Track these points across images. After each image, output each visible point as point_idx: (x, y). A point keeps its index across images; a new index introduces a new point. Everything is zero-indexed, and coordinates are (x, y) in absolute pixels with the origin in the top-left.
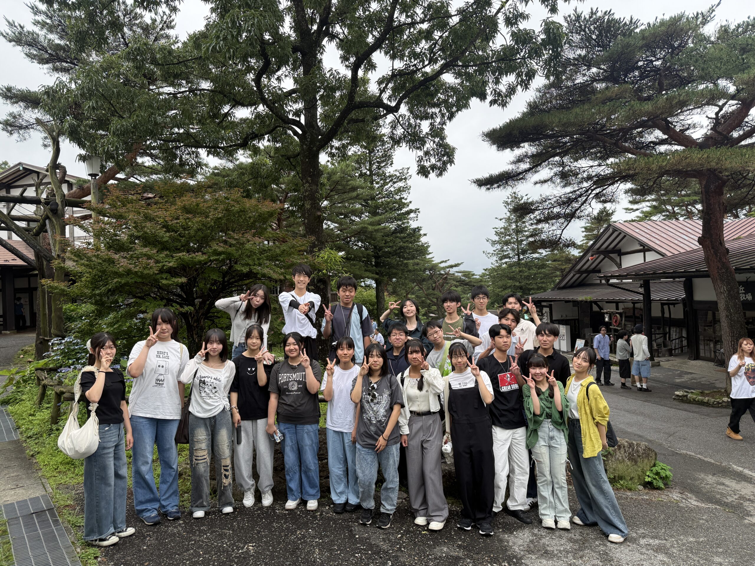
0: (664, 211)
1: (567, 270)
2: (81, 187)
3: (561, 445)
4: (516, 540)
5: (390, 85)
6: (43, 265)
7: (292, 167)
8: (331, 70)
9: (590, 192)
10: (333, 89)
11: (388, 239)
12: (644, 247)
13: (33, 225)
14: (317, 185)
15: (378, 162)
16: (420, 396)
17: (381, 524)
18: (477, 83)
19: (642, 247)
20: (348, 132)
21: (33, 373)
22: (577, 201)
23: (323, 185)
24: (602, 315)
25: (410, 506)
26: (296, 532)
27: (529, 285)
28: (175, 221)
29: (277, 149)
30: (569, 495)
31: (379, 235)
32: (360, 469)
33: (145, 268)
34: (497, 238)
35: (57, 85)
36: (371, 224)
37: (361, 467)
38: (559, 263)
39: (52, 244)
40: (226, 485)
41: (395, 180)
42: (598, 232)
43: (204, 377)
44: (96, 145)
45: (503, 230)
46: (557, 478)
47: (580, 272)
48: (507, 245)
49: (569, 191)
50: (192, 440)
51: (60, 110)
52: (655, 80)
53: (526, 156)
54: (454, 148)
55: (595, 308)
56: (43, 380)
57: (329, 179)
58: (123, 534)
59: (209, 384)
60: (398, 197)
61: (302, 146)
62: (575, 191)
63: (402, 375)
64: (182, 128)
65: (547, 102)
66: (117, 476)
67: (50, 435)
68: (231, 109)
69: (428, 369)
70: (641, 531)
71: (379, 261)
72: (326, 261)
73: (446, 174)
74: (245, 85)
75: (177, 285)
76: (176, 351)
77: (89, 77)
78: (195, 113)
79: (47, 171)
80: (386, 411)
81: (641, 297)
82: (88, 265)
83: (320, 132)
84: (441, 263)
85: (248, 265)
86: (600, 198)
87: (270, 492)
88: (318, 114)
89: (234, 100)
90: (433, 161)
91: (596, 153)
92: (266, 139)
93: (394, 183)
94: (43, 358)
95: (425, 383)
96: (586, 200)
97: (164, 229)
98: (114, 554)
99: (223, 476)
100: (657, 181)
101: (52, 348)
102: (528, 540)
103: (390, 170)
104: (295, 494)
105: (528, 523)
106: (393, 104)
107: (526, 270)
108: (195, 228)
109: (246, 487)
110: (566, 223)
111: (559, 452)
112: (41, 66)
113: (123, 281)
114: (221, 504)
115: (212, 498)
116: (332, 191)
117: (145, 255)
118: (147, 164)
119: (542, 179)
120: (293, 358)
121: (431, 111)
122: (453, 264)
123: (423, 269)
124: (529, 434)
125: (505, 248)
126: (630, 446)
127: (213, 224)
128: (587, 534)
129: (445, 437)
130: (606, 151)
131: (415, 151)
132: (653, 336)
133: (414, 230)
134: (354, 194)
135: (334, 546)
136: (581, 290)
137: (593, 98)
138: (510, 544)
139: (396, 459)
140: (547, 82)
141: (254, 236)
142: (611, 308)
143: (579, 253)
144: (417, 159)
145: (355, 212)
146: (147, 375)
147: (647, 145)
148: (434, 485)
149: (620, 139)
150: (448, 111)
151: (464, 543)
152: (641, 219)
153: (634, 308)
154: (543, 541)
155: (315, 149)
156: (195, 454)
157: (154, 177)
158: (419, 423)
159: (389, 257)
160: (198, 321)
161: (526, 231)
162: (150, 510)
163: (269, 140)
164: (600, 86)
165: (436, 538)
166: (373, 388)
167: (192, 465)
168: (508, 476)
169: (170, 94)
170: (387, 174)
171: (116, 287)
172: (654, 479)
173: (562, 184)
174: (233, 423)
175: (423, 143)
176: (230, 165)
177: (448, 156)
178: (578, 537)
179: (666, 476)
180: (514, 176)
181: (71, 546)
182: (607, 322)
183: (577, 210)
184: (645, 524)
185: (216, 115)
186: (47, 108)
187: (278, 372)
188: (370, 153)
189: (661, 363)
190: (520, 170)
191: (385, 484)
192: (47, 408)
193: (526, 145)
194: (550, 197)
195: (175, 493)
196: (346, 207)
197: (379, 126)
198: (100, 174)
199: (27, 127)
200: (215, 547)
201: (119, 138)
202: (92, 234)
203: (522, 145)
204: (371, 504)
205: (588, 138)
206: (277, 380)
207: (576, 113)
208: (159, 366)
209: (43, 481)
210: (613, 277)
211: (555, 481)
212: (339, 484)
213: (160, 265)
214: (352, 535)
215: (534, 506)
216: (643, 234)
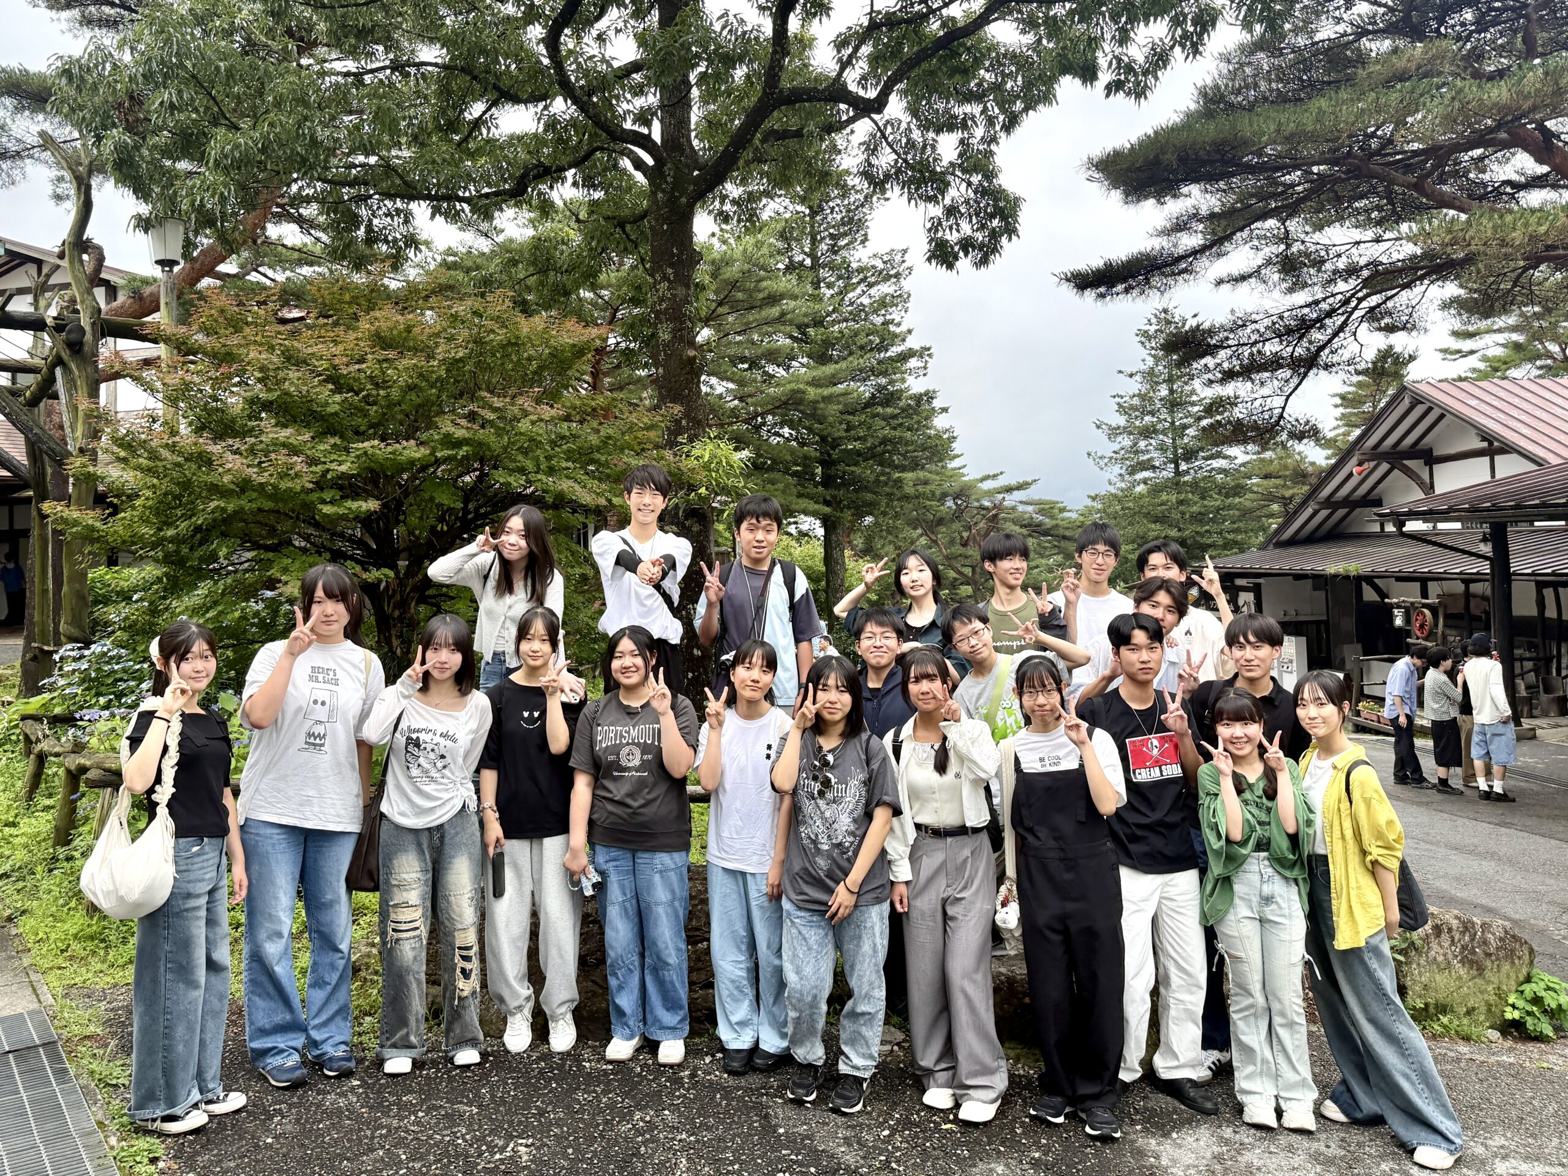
0: (1539, 357)
1: (1298, 500)
2: (136, 295)
3: (1290, 917)
4: (1177, 1153)
5: (866, 50)
6: (44, 474)
7: (629, 245)
8: (726, 14)
9: (1353, 304)
10: (730, 61)
11: (855, 420)
12: (1491, 443)
13: (26, 380)
14: (688, 287)
15: (831, 236)
16: (941, 788)
17: (839, 1101)
18: (1075, 42)
19: (1485, 444)
20: (761, 160)
21: (16, 726)
22: (1323, 327)
23: (701, 287)
24: (1387, 611)
25: (913, 1063)
26: (631, 1114)
27: (1202, 535)
28: (357, 367)
29: (594, 205)
30: (1311, 1047)
31: (833, 409)
32: (792, 963)
33: (283, 476)
34: (1121, 421)
35: (90, 55)
36: (815, 383)
37: (795, 956)
38: (1278, 481)
39: (67, 425)
40: (465, 994)
41: (873, 279)
42: (1375, 407)
43: (418, 731)
44: (175, 193)
45: (1136, 401)
46: (1280, 1001)
47: (1330, 503)
48: (1146, 437)
49: (1302, 303)
50: (387, 882)
51: (96, 112)
52: (1515, 32)
53: (1195, 216)
54: (1017, 200)
55: (1369, 595)
56: (38, 740)
57: (715, 275)
58: (218, 1109)
59: (429, 747)
60: (878, 320)
61: (653, 193)
62: (1316, 303)
63: (897, 735)
64: (374, 154)
65: (1247, 87)
66: (212, 965)
67: (50, 871)
68: (488, 109)
69: (958, 721)
70: (1498, 1141)
71: (832, 472)
72: (706, 467)
73: (998, 262)
74: (521, 53)
75: (357, 518)
76: (355, 666)
77: (164, 36)
78: (404, 119)
79: (61, 256)
80: (855, 821)
81: (1485, 568)
82: (149, 470)
83: (696, 161)
84: (983, 480)
85: (522, 471)
86: (1378, 320)
87: (569, 1017)
88: (694, 119)
89: (496, 87)
90: (966, 228)
91: (1367, 211)
92: (570, 180)
93: (871, 286)
94: (39, 691)
95: (951, 754)
96: (1345, 323)
97: (330, 386)
98: (197, 1153)
99: (458, 971)
100: (1523, 280)
101: (61, 669)
102: (1208, 1155)
103: (859, 256)
104: (631, 1023)
105: (1207, 1113)
106: (872, 94)
107: (1196, 498)
108: (402, 383)
109: (512, 1004)
110: (1295, 381)
111: (1284, 936)
112: (53, 14)
113: (231, 507)
114: (451, 1042)
115: (430, 1029)
116: (720, 304)
117: (284, 445)
118: (289, 242)
119: (1236, 273)
120: (631, 689)
121: (961, 110)
122: (1013, 482)
123: (938, 493)
124: (1209, 888)
125: (1142, 444)
126: (1466, 929)
127: (443, 373)
128: (1360, 1145)
129: (1003, 889)
130: (1393, 205)
131: (922, 205)
132: (1517, 664)
133: (918, 398)
134: (775, 311)
135: (723, 1151)
136: (1334, 550)
137: (1361, 73)
138: (1164, 1162)
139: (878, 941)
140: (1245, 37)
141: (538, 401)
142: (1410, 594)
143: (1327, 458)
144: (928, 225)
145: (773, 356)
146: (287, 723)
147: (1495, 189)
148: (973, 1009)
149: (1430, 174)
150: (1003, 110)
151: (1046, 1154)
152: (1483, 376)
153: (1467, 594)
154: (1247, 1157)
155: (684, 200)
156: (393, 916)
157: (306, 271)
158: (936, 855)
159: (856, 464)
160: (403, 605)
161: (1193, 404)
162: (282, 1051)
163: (575, 184)
164: (1377, 47)
165: (977, 1142)
166: (826, 764)
167: (384, 943)
168: (1155, 993)
169: (347, 74)
170: (854, 265)
171: (215, 520)
172: (1529, 1013)
173: (1285, 285)
174: (484, 846)
175: (943, 186)
176: (484, 245)
177: (1004, 218)
178: (1335, 1151)
179: (1560, 1006)
180: (1166, 265)
181: (94, 1132)
182: (1400, 629)
183: (1321, 348)
184: (1507, 1124)
185: (453, 125)
186: (66, 109)
187: (593, 722)
188: (814, 213)
189: (1539, 732)
190: (1181, 250)
191: (849, 1005)
192: (47, 808)
193: (1194, 189)
194: (1254, 317)
195: (342, 1011)
196: (753, 343)
197: (835, 150)
198: (182, 262)
199: (18, 155)
200: (436, 1144)
201: (228, 174)
202: (160, 396)
203: (1185, 190)
204: (813, 1053)
205: (1347, 172)
206: (592, 743)
207: (1320, 108)
208: (315, 702)
209: (34, 977)
210: (1413, 515)
211: (1276, 1006)
212: (736, 1000)
213: (319, 469)
214: (768, 1129)
215: (1224, 1072)
216: (1489, 410)
